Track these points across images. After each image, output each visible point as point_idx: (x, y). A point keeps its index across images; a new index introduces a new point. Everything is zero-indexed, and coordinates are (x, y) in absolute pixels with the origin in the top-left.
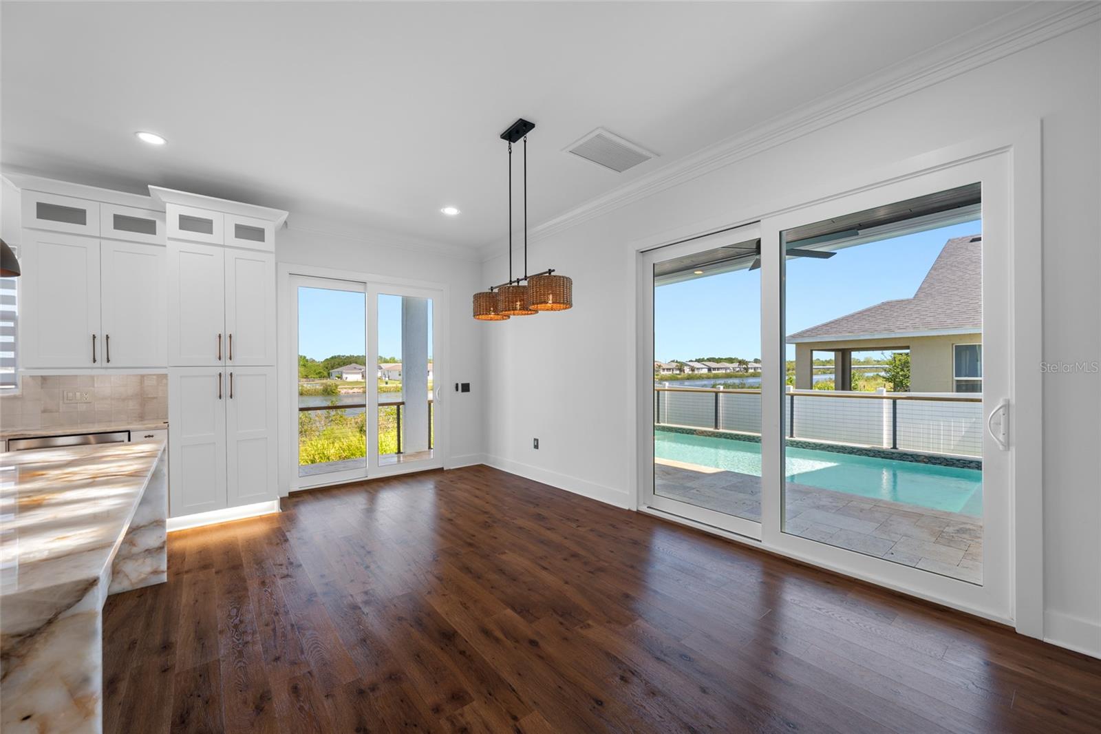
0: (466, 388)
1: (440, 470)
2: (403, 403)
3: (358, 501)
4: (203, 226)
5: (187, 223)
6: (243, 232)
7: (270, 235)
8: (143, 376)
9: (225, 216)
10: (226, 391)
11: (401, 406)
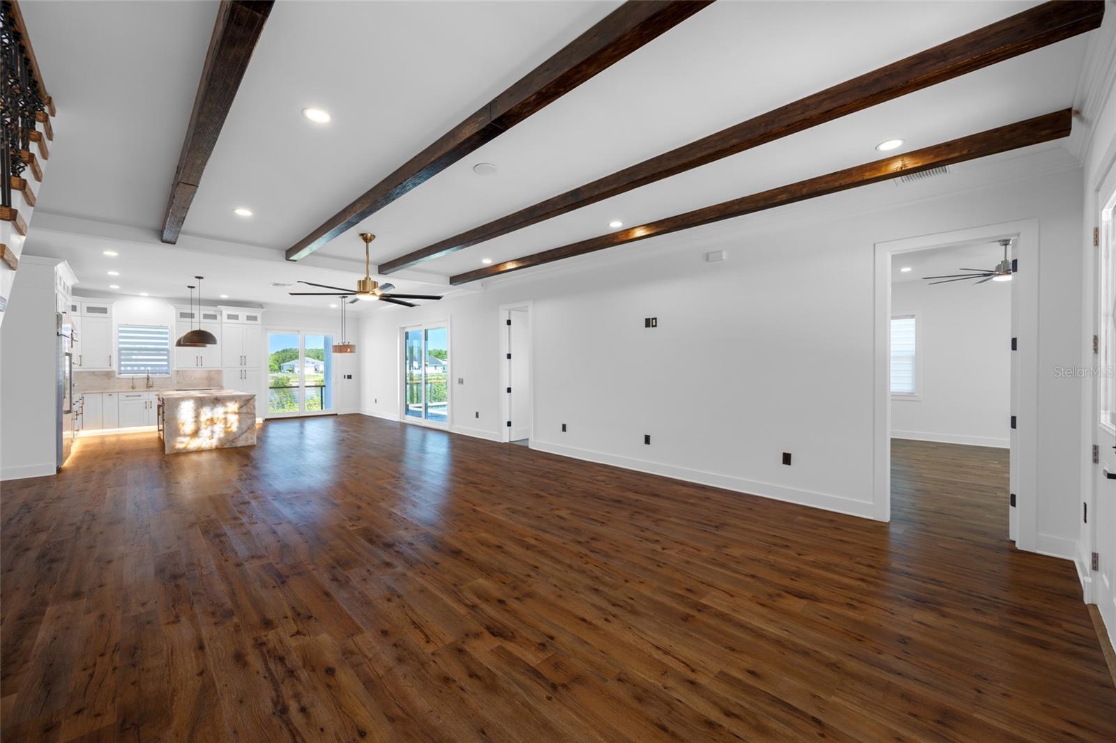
0: (349, 377)
1: (336, 415)
2: (324, 386)
3: (296, 424)
4: (236, 317)
5: (230, 317)
6: (249, 318)
7: (259, 319)
8: (210, 371)
9: (242, 313)
10: (243, 377)
11: (323, 388)
